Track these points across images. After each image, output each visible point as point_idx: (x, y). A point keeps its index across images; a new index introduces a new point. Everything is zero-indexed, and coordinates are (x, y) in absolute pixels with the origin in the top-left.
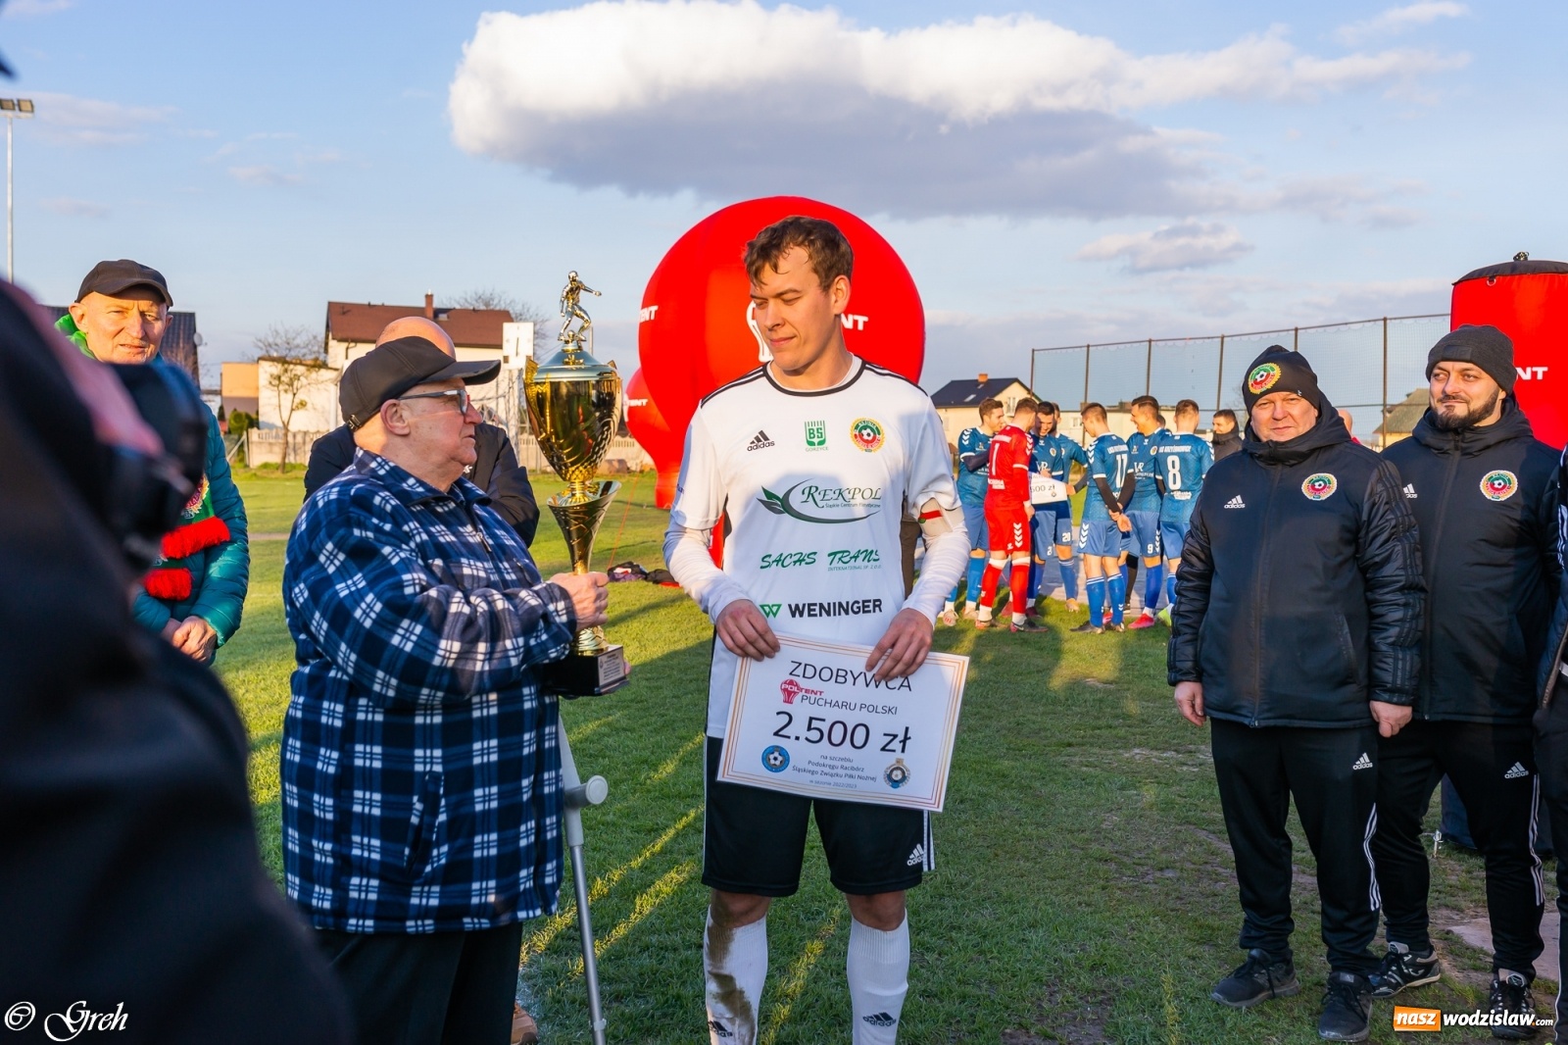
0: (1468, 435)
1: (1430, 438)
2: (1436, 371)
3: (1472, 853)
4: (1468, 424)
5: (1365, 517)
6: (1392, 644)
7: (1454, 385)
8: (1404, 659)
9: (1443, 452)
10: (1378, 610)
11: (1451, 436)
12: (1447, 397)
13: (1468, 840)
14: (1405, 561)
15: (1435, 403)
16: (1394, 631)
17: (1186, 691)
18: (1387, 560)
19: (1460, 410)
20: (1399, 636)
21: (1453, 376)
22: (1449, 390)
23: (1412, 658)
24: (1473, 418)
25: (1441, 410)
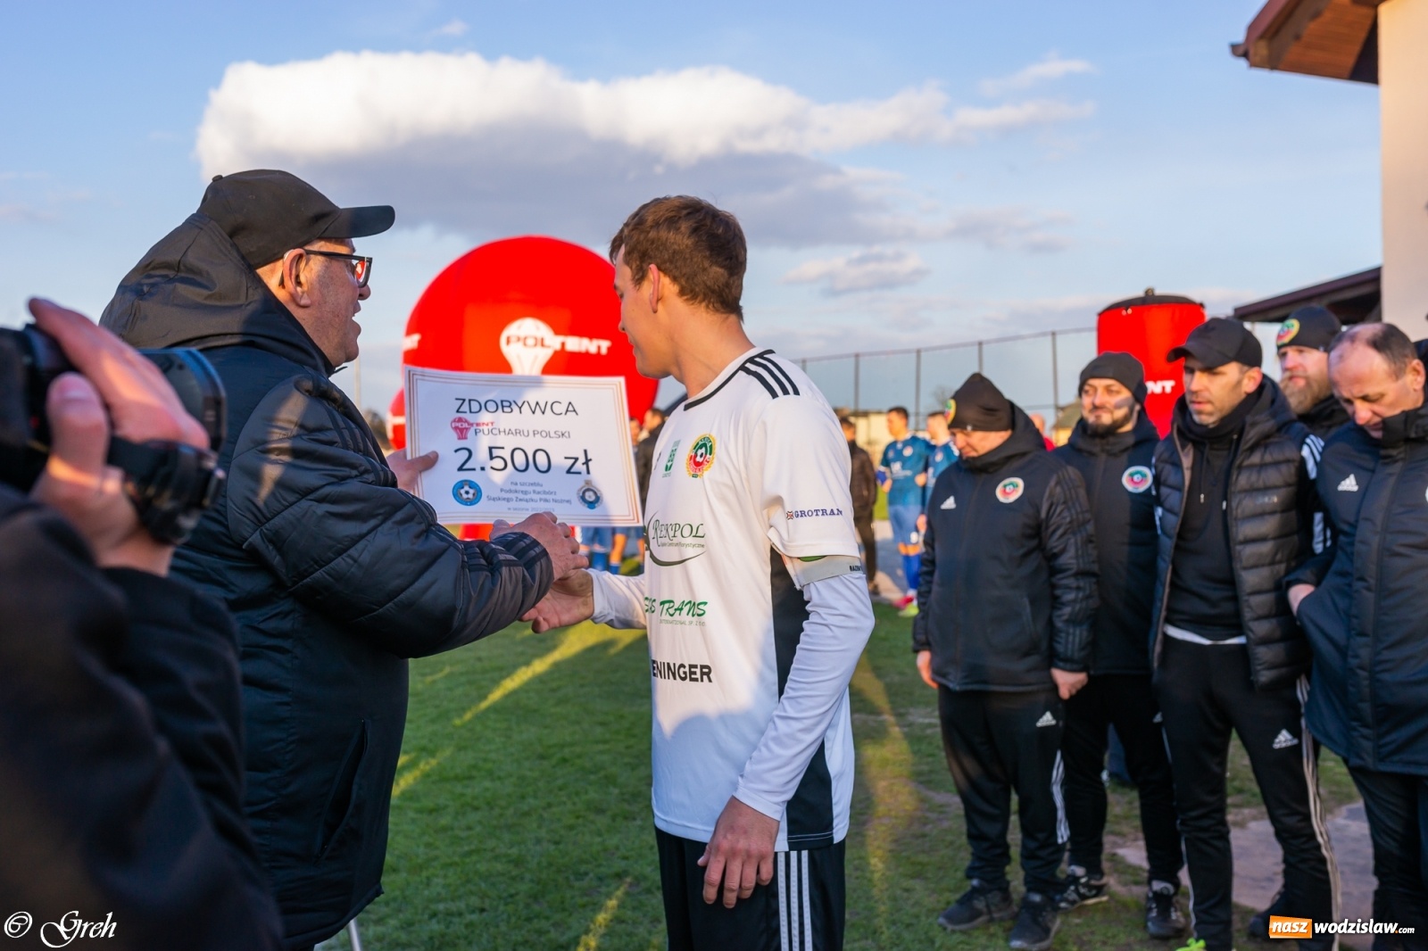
0: (1111, 439)
1: (1082, 444)
2: (1087, 388)
3: (1132, 787)
4: (1111, 430)
5: (1043, 515)
6: (1067, 621)
7: (1101, 398)
8: (1074, 634)
9: (1092, 454)
10: (1058, 592)
11: (1097, 441)
12: (1095, 408)
13: (1126, 776)
14: (1077, 551)
15: (1086, 414)
16: (1067, 610)
17: (923, 659)
18: (1063, 551)
19: (1106, 419)
20: (1071, 615)
21: (1100, 391)
22: (1097, 402)
23: (1081, 634)
24: (1116, 425)
25: (1091, 419)
